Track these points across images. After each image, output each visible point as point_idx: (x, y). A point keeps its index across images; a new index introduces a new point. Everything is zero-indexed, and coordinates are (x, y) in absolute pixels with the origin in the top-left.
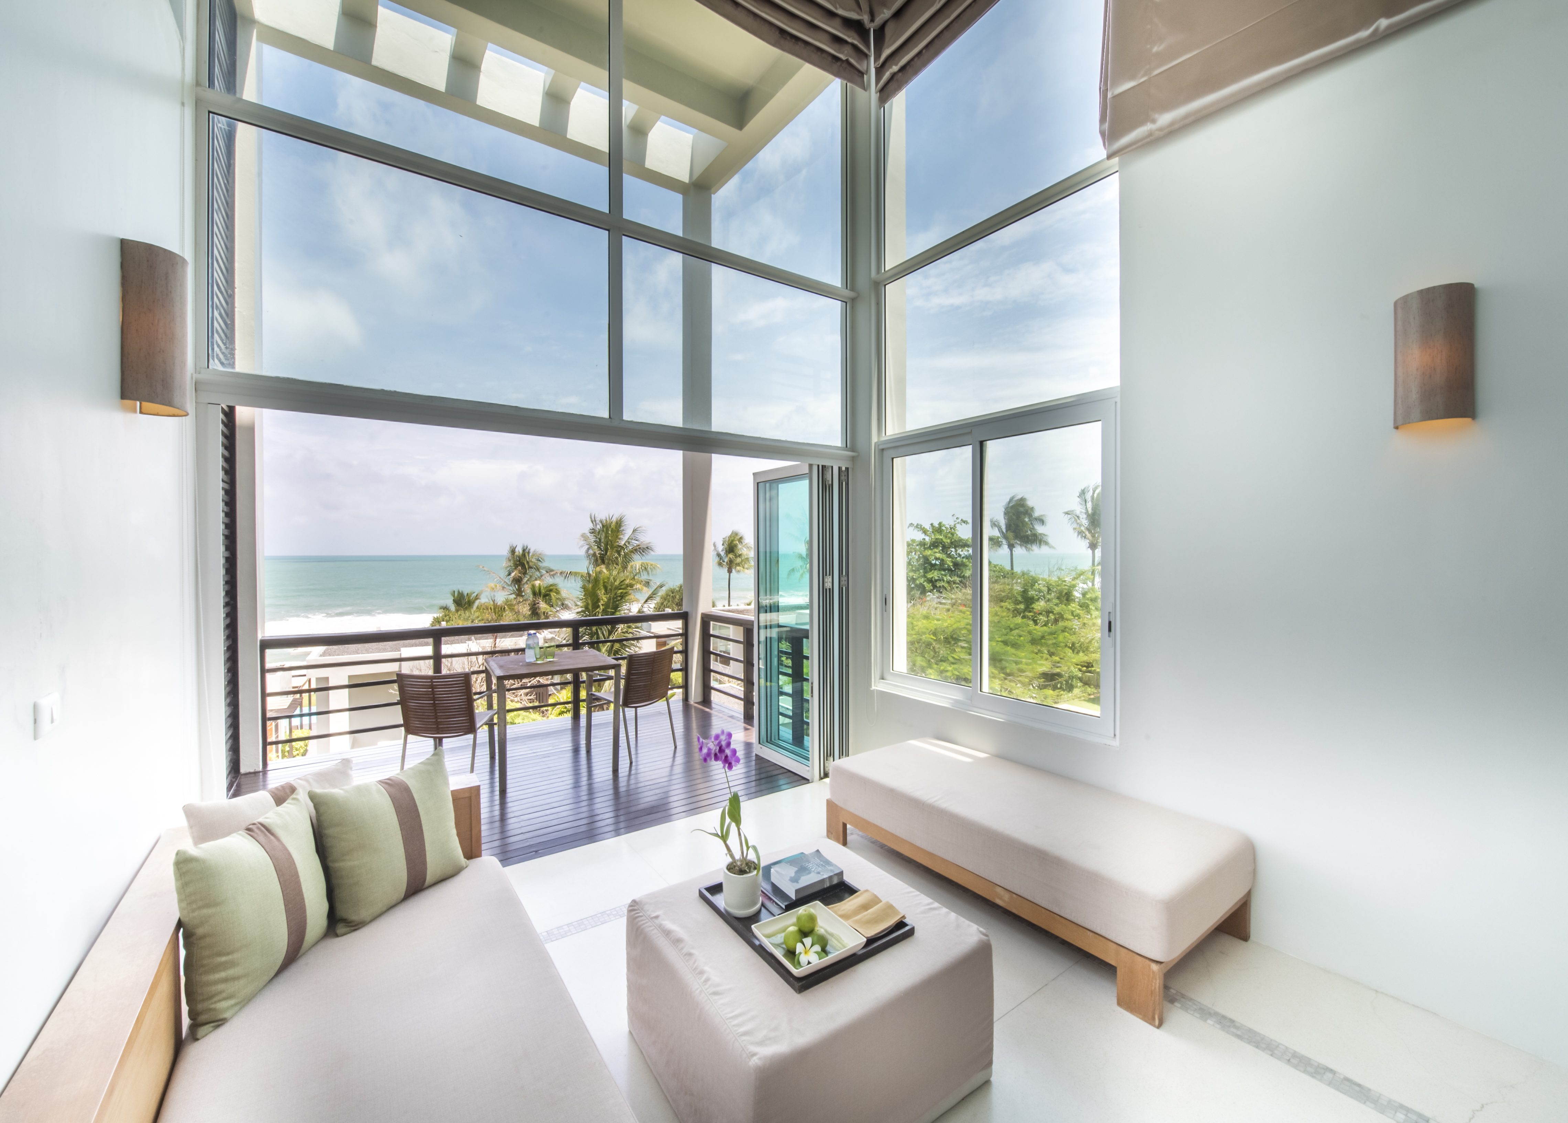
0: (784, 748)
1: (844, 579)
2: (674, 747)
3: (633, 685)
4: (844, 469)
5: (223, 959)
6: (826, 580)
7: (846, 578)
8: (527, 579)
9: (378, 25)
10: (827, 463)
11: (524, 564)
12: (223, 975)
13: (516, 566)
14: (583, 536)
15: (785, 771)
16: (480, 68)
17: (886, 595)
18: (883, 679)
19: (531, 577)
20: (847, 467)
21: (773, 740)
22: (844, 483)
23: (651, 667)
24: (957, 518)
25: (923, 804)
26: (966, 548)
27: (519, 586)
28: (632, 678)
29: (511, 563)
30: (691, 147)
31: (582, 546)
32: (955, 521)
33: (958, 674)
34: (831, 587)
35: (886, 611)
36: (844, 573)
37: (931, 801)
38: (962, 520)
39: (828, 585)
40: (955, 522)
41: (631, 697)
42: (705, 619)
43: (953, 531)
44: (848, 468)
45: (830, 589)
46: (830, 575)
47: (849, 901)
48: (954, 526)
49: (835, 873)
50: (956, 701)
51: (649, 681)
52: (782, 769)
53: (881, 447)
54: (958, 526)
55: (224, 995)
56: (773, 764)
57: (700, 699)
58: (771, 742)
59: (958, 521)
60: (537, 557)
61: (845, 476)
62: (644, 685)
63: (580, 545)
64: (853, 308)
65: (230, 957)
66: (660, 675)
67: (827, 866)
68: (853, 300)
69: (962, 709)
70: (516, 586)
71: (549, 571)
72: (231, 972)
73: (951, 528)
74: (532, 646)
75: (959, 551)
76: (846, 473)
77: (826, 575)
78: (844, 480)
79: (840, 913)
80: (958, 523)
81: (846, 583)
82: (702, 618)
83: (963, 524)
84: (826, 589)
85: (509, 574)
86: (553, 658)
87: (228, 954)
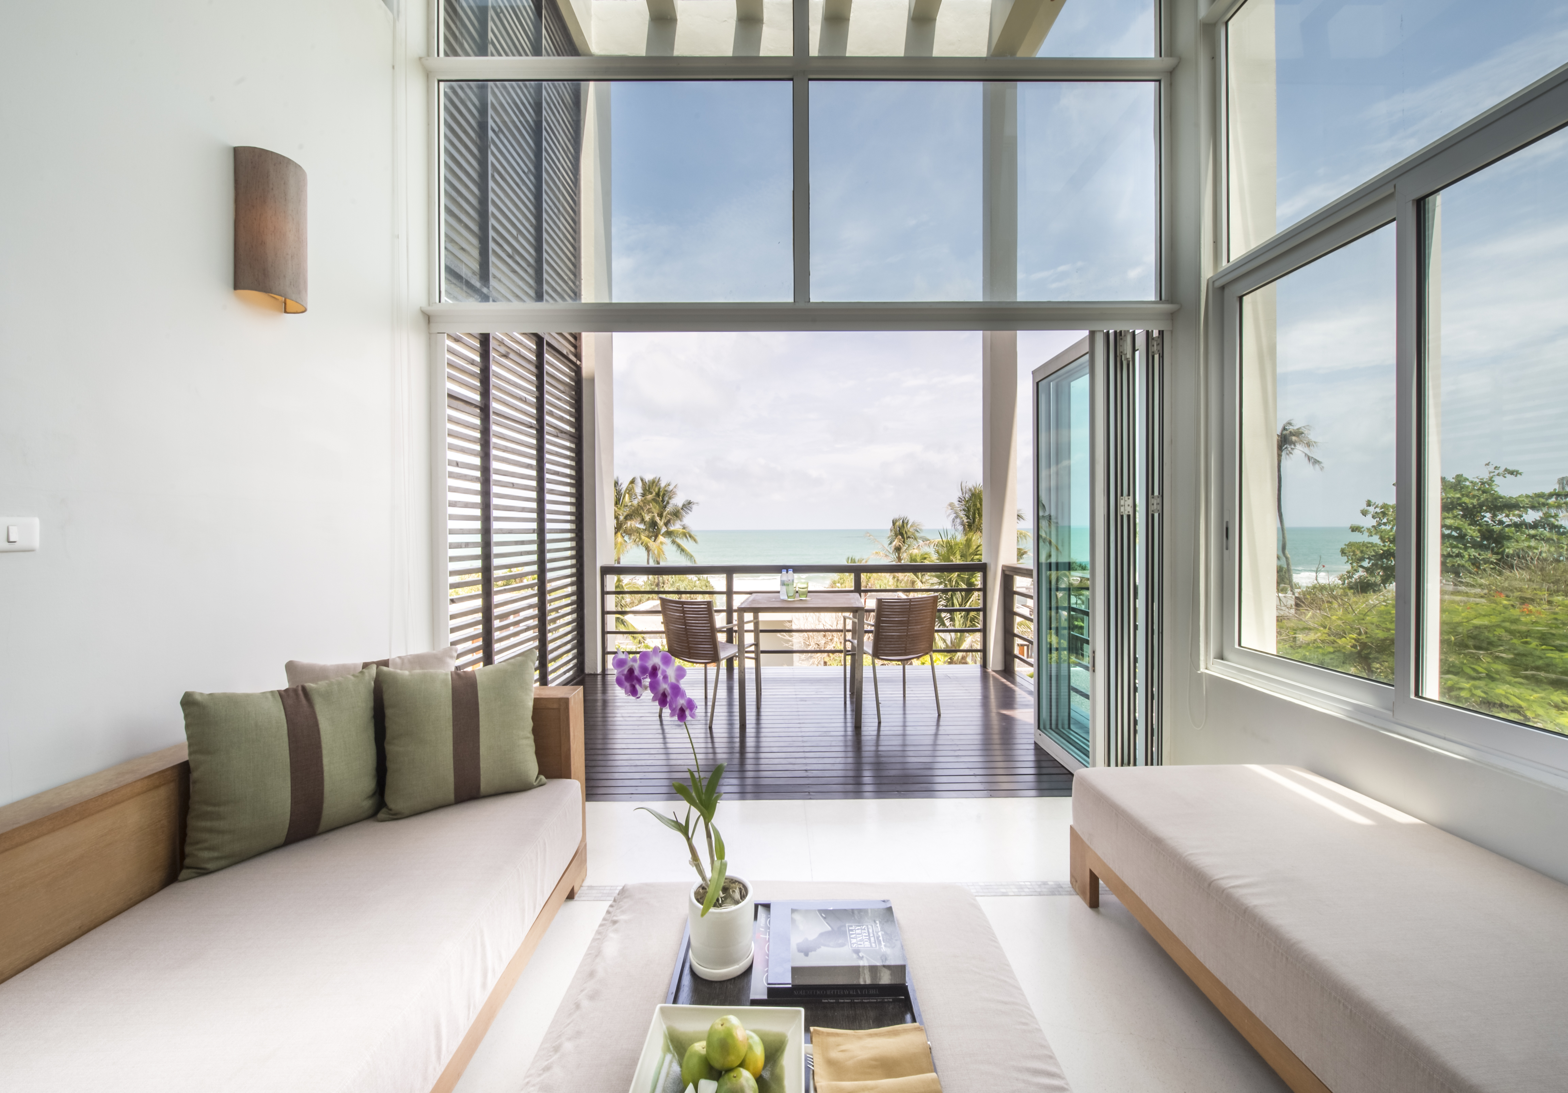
0: (1071, 742)
1: (1155, 502)
2: (937, 715)
3: (884, 634)
4: (1156, 334)
5: (210, 809)
6: (1121, 502)
7: (1159, 500)
8: (905, 548)
9: (678, 17)
10: (1121, 326)
11: (903, 533)
12: (208, 824)
13: (896, 535)
14: (951, 505)
15: (1067, 772)
16: (763, 20)
17: (1227, 522)
18: (1222, 659)
19: (909, 546)
20: (1161, 329)
21: (1060, 727)
22: (1157, 357)
23: (907, 616)
24: (1496, 468)
25: (1210, 885)
26: (1517, 512)
27: (899, 554)
28: (882, 626)
29: (893, 533)
30: (989, 13)
31: (949, 515)
32: (1490, 473)
33: (1483, 695)
34: (1131, 514)
35: (1227, 549)
36: (1156, 493)
37: (1227, 884)
38: (1506, 470)
39: (1126, 508)
40: (1492, 474)
41: (882, 647)
42: (1007, 573)
43: (1487, 486)
44: (1163, 331)
45: (1129, 516)
46: (1129, 495)
47: (871, 1035)
48: (1491, 480)
49: (887, 963)
50: (1358, 709)
51: (904, 632)
52: (1063, 769)
53: (1219, 284)
54: (1496, 479)
55: (206, 845)
56: (1053, 759)
57: (1000, 667)
58: (1057, 731)
59: (1497, 472)
60: (915, 528)
61: (1158, 345)
62: (898, 635)
63: (948, 514)
64: (1171, 85)
65: (217, 809)
66: (919, 627)
67: (883, 943)
68: (1172, 73)
69: (1372, 725)
70: (897, 554)
71: (925, 539)
72: (216, 824)
73: (1483, 483)
74: (786, 583)
75: (1501, 517)
76: (1160, 341)
77: (1122, 495)
78: (1156, 352)
79: (834, 1054)
80: (1498, 475)
81: (1160, 507)
82: (1003, 571)
83: (1507, 475)
84: (1122, 517)
85: (891, 543)
86: (806, 597)
87: (214, 805)
